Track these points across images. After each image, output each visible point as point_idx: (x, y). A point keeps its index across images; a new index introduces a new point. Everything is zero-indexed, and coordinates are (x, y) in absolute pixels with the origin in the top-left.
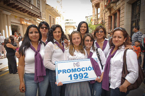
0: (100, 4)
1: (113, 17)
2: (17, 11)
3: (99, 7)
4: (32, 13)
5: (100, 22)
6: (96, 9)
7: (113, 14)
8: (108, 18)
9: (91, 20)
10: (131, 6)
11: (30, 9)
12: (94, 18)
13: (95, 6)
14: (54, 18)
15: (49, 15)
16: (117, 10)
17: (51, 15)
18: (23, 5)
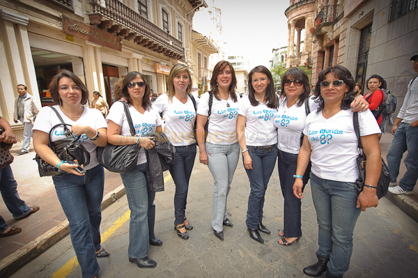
0: (306, 21)
1: (327, 53)
2: (149, 51)
3: (304, 28)
4: (172, 53)
5: (303, 61)
6: (296, 32)
7: (327, 48)
8: (316, 55)
9: (284, 56)
10: (358, 33)
11: (168, 44)
12: (290, 54)
13: (294, 25)
14: (206, 56)
15: (198, 51)
16: (333, 40)
17: (200, 52)
18: (160, 40)
